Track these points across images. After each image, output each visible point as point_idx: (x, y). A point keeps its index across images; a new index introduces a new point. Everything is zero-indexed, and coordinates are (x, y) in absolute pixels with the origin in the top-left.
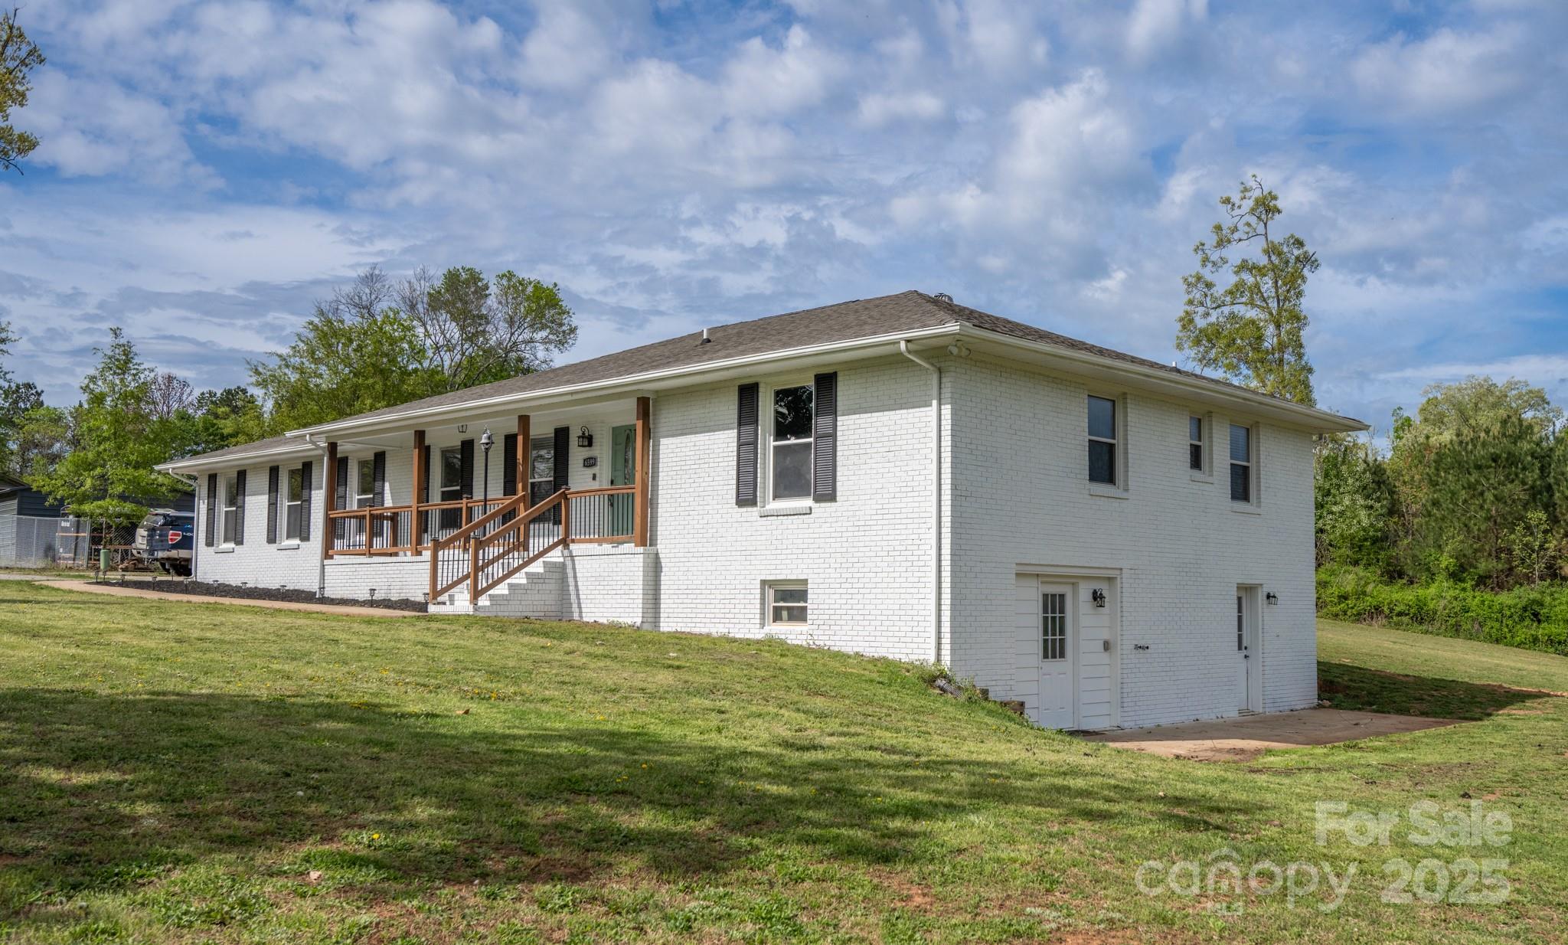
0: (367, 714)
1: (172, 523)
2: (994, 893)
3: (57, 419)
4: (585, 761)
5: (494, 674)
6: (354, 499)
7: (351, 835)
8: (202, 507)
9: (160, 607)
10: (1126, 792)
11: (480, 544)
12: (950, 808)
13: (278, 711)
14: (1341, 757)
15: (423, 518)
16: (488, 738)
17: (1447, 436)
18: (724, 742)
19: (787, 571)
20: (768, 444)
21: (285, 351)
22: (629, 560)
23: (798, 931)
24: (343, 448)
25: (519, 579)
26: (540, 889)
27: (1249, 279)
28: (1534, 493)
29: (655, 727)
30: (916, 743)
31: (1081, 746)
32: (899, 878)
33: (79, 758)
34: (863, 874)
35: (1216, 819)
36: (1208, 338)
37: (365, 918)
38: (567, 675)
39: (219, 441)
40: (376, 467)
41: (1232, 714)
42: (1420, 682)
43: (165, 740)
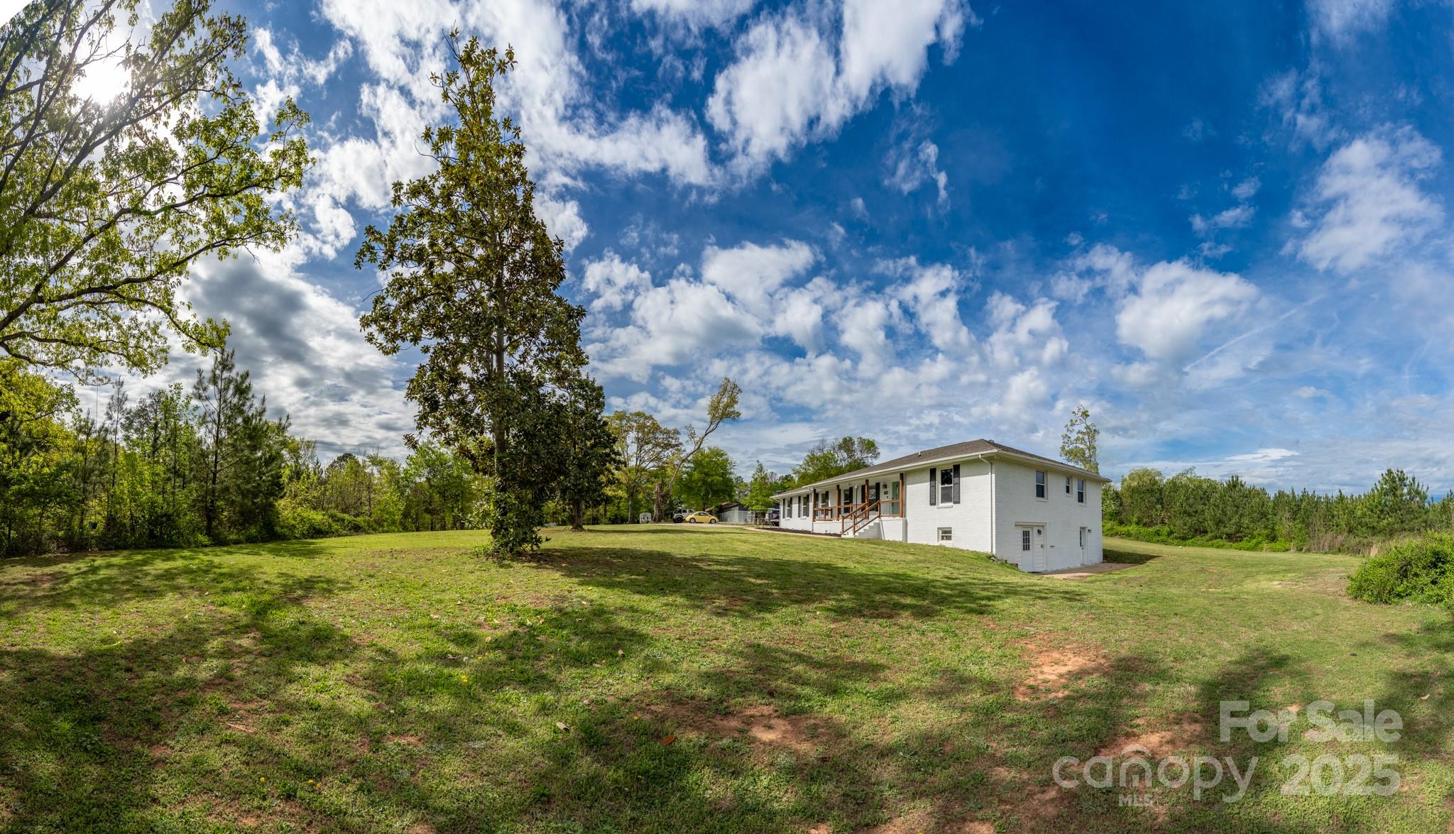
0: (828, 567)
1: (774, 512)
2: (1015, 623)
3: (746, 485)
4: (890, 582)
5: (862, 556)
6: (820, 505)
7: (827, 602)
8: (781, 507)
9: (773, 535)
10: (1051, 591)
11: (855, 518)
12: (999, 597)
13: (805, 565)
14: (1107, 577)
15: (839, 510)
16: (863, 575)
17: (1136, 484)
18: (930, 577)
19: (945, 525)
20: (939, 486)
21: (801, 463)
22: (898, 521)
23: (956, 635)
24: (817, 490)
25: (867, 527)
26: (880, 621)
27: (1081, 436)
28: (1158, 500)
29: (909, 573)
30: (987, 577)
31: (1036, 577)
32: (986, 619)
33: (758, 576)
34: (975, 618)
35: (1078, 598)
36: (1069, 453)
37: (832, 626)
38: (882, 556)
39: (784, 489)
40: (826, 496)
41: (1079, 566)
42: (1129, 554)
43: (778, 572)
